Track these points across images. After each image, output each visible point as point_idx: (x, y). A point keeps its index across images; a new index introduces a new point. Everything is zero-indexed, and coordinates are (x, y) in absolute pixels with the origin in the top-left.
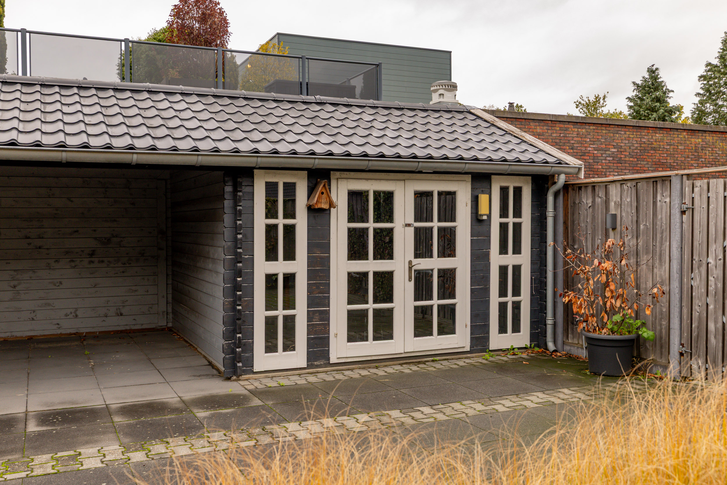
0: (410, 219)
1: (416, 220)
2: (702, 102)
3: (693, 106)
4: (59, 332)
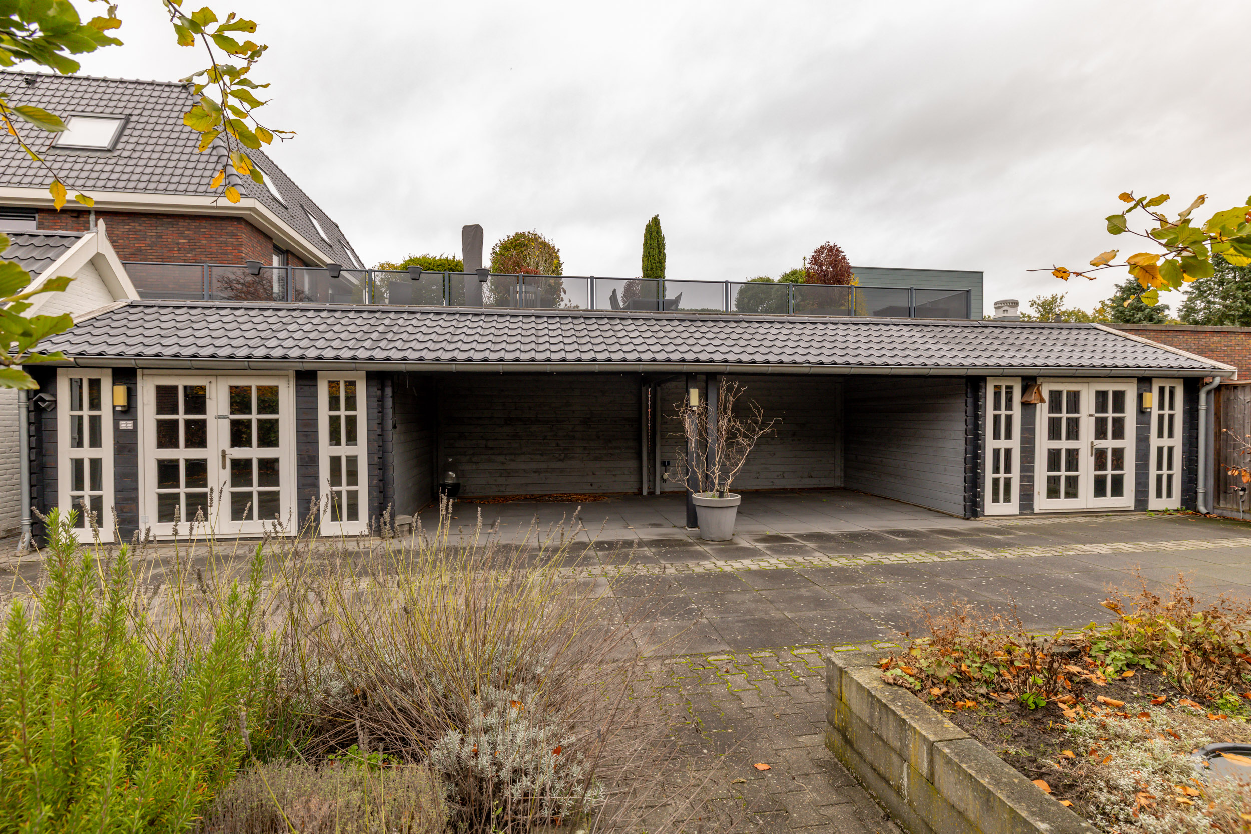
0: (1093, 411)
1: (1097, 412)
2: (1190, 300)
3: (1182, 303)
4: (773, 487)
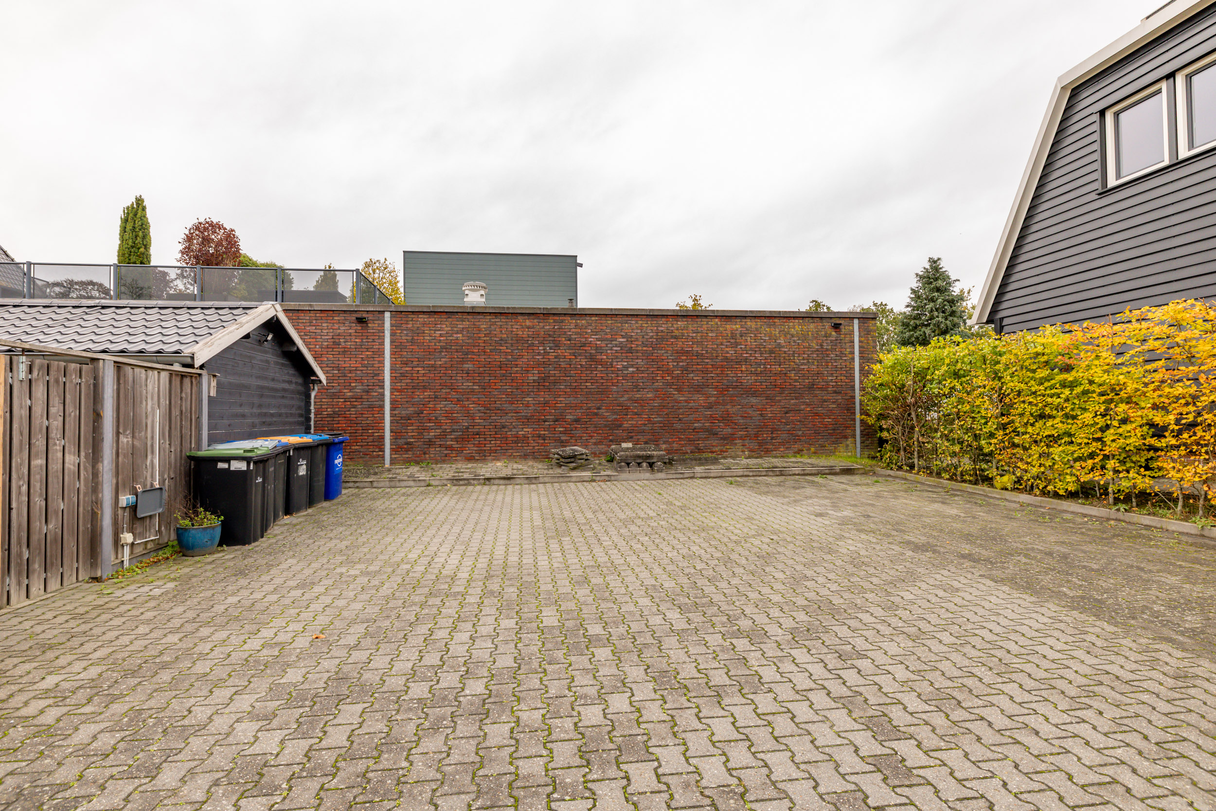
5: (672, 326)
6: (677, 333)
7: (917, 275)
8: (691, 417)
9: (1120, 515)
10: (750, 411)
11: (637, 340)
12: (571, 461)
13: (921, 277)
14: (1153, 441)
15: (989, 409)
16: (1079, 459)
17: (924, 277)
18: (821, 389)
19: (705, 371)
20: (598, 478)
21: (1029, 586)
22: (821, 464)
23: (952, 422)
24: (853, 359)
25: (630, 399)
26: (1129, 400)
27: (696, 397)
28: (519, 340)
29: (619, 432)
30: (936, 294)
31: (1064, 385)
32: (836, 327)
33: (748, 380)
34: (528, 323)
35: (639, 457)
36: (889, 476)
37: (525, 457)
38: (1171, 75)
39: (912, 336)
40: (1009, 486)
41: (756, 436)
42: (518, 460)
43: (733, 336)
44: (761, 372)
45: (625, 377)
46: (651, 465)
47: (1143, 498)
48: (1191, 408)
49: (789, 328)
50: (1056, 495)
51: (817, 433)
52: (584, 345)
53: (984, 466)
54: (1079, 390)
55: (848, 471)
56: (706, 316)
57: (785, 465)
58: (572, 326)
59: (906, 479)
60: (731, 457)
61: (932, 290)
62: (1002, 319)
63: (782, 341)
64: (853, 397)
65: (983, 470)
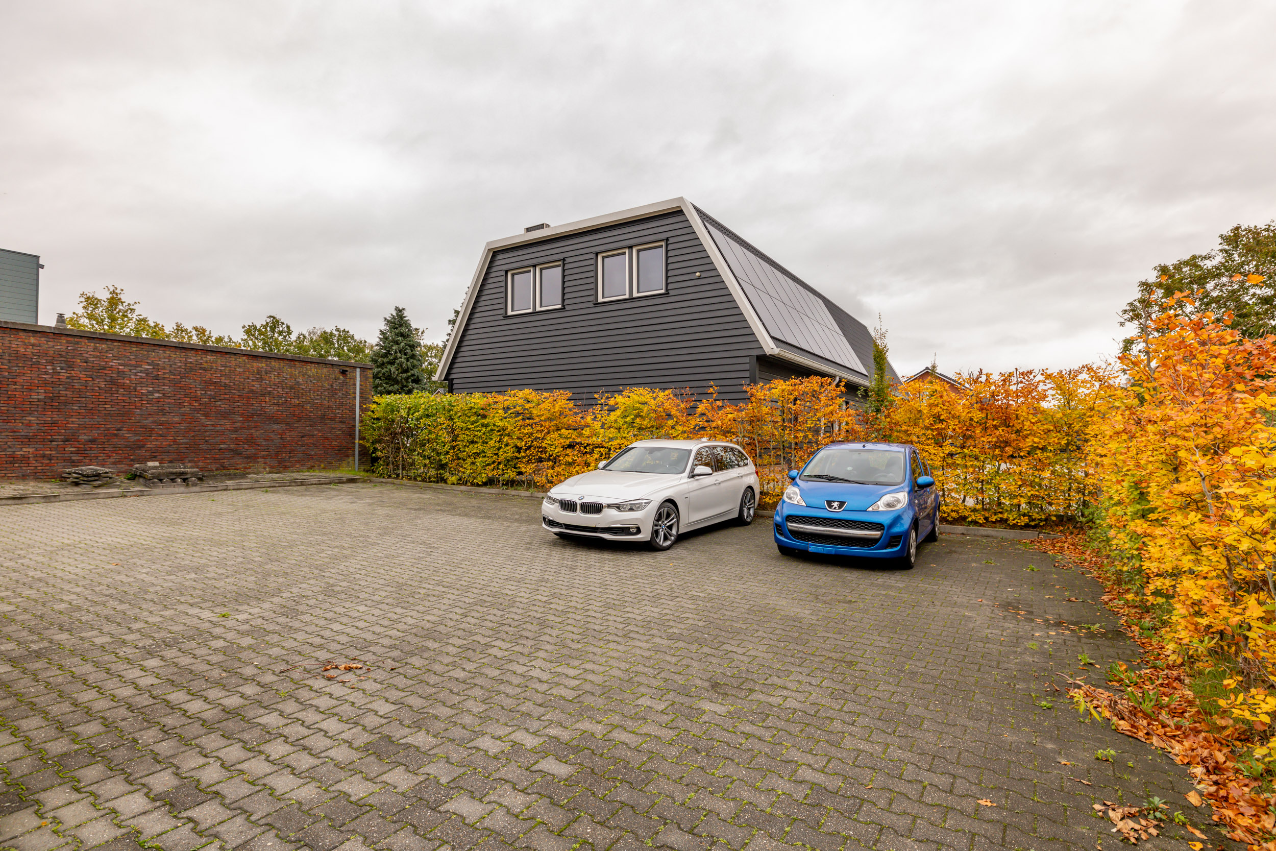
5: (202, 358)
6: (205, 365)
7: (385, 319)
8: (218, 439)
9: (504, 492)
10: (272, 435)
11: (164, 368)
12: (95, 479)
13: (388, 322)
14: (517, 454)
15: (445, 437)
16: (488, 465)
17: (391, 323)
18: (331, 419)
19: (232, 400)
20: (129, 494)
21: (466, 515)
22: (331, 476)
23: (424, 445)
24: (355, 398)
25: (154, 422)
26: (509, 435)
27: (222, 422)
28: (19, 356)
29: (142, 452)
30: (400, 338)
31: (483, 425)
32: (344, 373)
33: (271, 409)
34: (32, 340)
35: (172, 474)
36: (382, 482)
37: (24, 477)
38: (534, 266)
39: (380, 372)
40: (455, 482)
41: (277, 455)
42: (13, 481)
43: (259, 372)
44: (282, 404)
45: (149, 402)
46: (185, 480)
47: (511, 483)
48: (530, 439)
49: (307, 370)
50: (478, 485)
51: (326, 453)
52: (104, 368)
53: (442, 471)
54: (489, 428)
55: (352, 481)
56: (235, 354)
57: (304, 477)
58: (90, 349)
59: (394, 484)
60: (254, 473)
61: (397, 335)
62: (453, 379)
63: (300, 380)
64: (354, 426)
65: (440, 474)
